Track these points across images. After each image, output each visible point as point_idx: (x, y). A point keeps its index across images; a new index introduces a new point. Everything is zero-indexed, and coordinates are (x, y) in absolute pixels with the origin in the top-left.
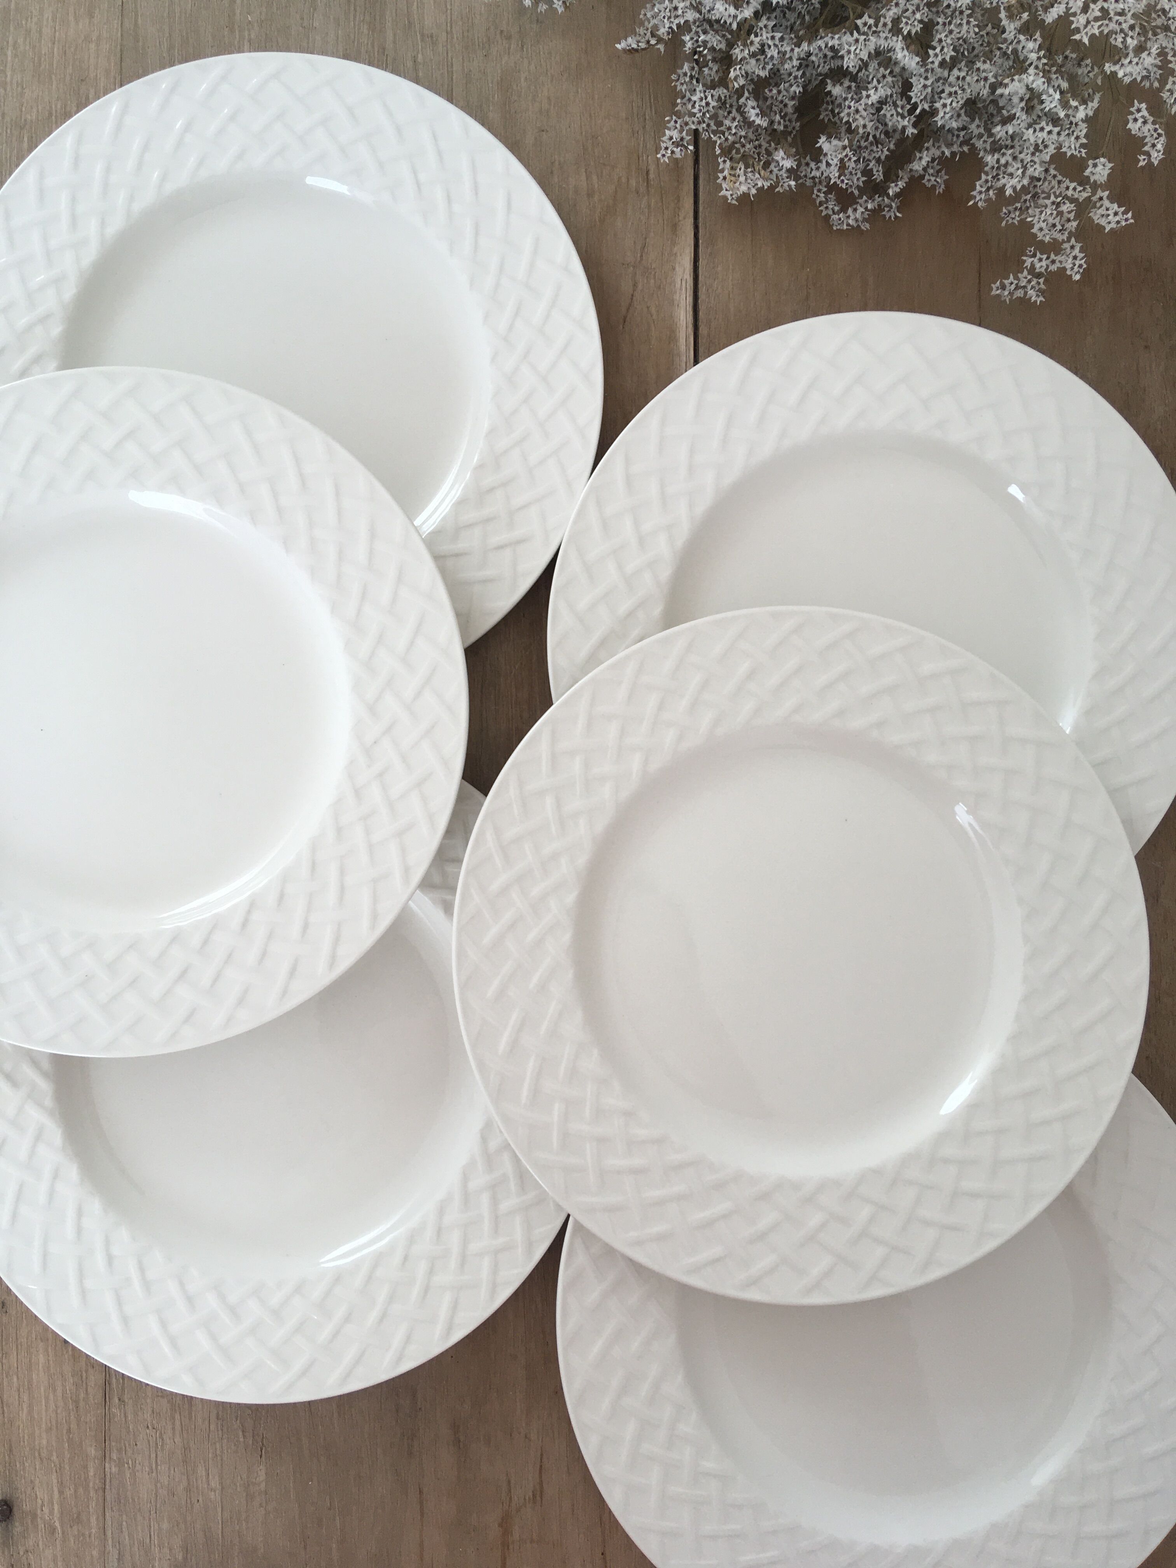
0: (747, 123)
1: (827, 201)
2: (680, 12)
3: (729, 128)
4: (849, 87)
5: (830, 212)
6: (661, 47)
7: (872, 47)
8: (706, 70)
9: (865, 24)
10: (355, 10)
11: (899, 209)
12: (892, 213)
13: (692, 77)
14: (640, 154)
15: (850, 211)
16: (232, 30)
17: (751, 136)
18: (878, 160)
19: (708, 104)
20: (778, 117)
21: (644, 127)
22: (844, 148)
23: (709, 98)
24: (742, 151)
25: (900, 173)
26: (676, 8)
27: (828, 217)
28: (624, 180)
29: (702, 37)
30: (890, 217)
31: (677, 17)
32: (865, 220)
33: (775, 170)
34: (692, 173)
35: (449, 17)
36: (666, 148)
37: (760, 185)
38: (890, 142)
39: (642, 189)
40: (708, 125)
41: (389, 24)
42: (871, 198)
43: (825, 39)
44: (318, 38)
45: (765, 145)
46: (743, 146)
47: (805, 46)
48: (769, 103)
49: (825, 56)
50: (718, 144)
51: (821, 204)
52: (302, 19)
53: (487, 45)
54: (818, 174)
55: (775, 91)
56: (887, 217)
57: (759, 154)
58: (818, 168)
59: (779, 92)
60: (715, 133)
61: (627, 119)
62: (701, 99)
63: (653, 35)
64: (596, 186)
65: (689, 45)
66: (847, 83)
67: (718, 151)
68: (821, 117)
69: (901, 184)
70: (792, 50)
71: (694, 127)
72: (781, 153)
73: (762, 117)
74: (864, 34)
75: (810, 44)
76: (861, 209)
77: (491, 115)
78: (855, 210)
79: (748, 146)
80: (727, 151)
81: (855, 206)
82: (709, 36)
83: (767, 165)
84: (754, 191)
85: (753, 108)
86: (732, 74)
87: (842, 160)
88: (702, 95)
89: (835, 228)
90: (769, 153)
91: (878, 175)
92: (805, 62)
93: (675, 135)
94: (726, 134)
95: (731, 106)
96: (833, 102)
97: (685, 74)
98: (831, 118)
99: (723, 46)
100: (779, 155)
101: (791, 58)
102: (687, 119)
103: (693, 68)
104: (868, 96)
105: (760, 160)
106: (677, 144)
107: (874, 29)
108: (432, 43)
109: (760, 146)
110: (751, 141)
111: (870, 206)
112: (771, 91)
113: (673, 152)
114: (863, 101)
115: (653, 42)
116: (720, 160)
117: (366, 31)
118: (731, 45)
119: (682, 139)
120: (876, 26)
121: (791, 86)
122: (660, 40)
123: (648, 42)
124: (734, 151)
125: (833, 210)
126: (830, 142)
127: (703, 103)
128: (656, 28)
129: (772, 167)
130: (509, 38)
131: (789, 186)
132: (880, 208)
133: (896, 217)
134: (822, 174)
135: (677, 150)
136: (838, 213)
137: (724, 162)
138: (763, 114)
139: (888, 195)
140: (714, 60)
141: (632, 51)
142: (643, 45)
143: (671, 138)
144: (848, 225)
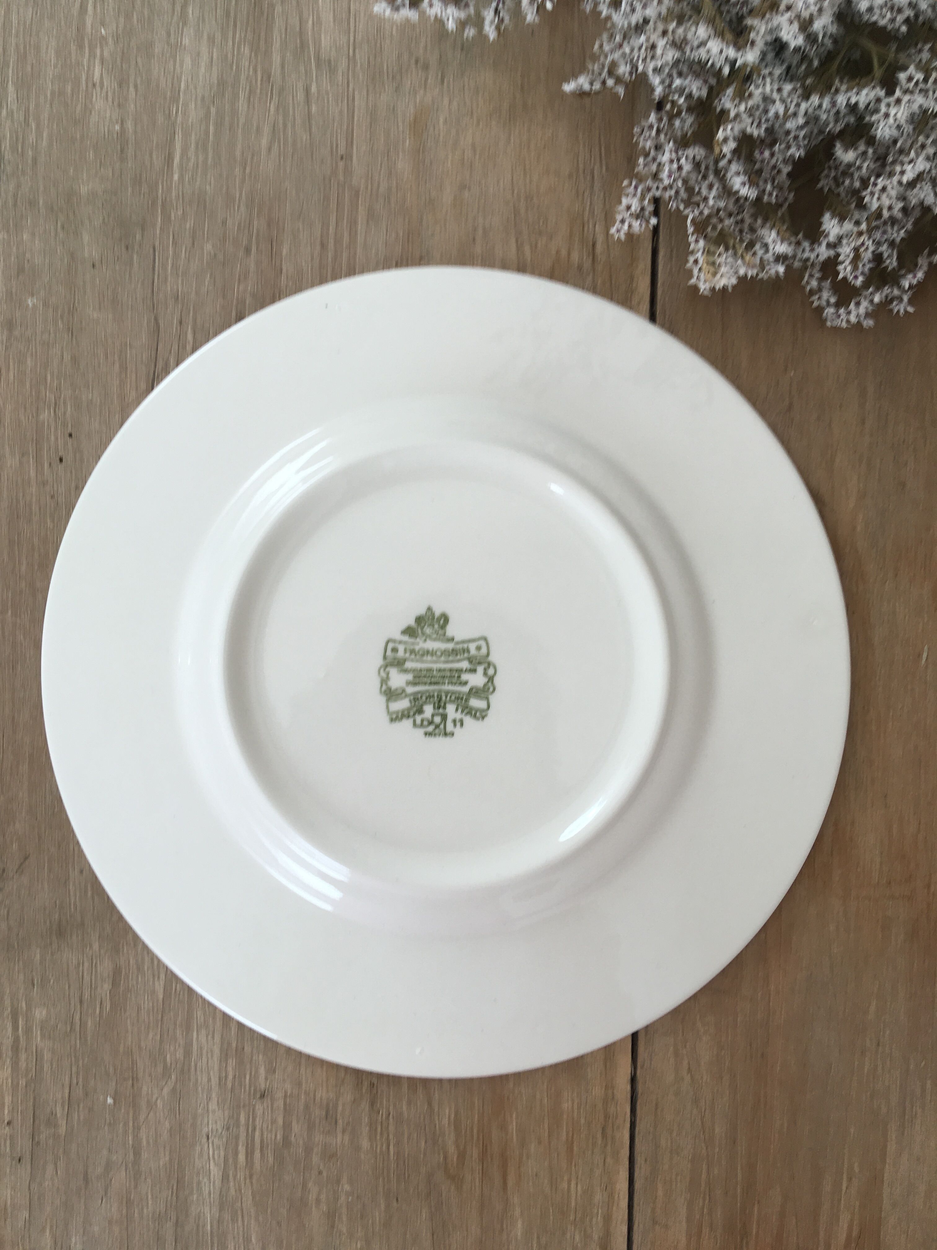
0: (727, 192)
1: (820, 290)
2: (659, 51)
3: (706, 199)
4: (864, 153)
5: (824, 303)
6: (621, 91)
7: (915, 107)
8: (677, 123)
9: (910, 79)
10: (235, 26)
11: (911, 302)
12: (902, 307)
13: (658, 131)
14: (586, 219)
15: (852, 306)
16: (81, 47)
17: (731, 206)
18: (892, 244)
19: (680, 168)
20: (769, 187)
21: (592, 187)
22: (860, 234)
23: (683, 161)
24: (720, 227)
25: (920, 261)
26: (653, 47)
27: (820, 310)
28: (564, 252)
29: (677, 82)
30: (898, 311)
31: (653, 57)
32: (867, 315)
33: (760, 253)
34: (651, 245)
35: (352, 38)
36: (623, 221)
37: (742, 272)
38: (907, 221)
39: (587, 264)
40: (677, 192)
41: (277, 45)
42: (878, 289)
43: (849, 94)
44: (188, 61)
45: (748, 221)
46: (721, 220)
47: (815, 99)
48: (757, 166)
49: (838, 112)
50: (689, 221)
51: (812, 292)
52: (169, 34)
53: (398, 77)
54: (813, 256)
55: (767, 154)
56: (895, 311)
57: (741, 231)
58: (812, 250)
59: (772, 155)
60: (688, 203)
61: (570, 176)
62: (672, 161)
63: (611, 73)
64: (529, 259)
65: (659, 91)
66: (862, 148)
67: (690, 230)
68: (819, 186)
69: (920, 275)
70: (798, 105)
71: (658, 194)
72: (774, 234)
73: (749, 188)
74: (906, 91)
75: (822, 96)
76: (864, 304)
77: (400, 165)
78: (858, 304)
79: (727, 222)
80: (701, 227)
81: (858, 299)
82: (687, 82)
83: (751, 245)
84: (734, 281)
85: (738, 174)
86: (720, 135)
87: (856, 250)
88: (674, 155)
89: (829, 324)
90: (753, 230)
91: (892, 263)
92: (812, 119)
93: (635, 206)
94: (702, 206)
95: (707, 168)
96: (836, 168)
97: (651, 127)
98: (833, 187)
99: (704, 93)
100: (771, 236)
101: (795, 114)
102: (649, 182)
103: (660, 120)
104: (903, 173)
105: (742, 241)
106: (637, 217)
107: (921, 86)
108: (330, 71)
109: (742, 221)
110: (730, 215)
111: (877, 299)
112: (762, 153)
113: (630, 226)
114: (895, 179)
115: (610, 82)
116: (692, 239)
117: (247, 51)
118: (714, 92)
119: (643, 209)
120: (926, 80)
121: (788, 147)
122: (619, 80)
123: (604, 83)
124: (709, 229)
125: (828, 302)
126: (841, 226)
127: (675, 166)
128: (613, 65)
129: (757, 247)
130: (426, 67)
131: (777, 272)
132: (888, 301)
133: (906, 312)
134: (818, 256)
135: (636, 224)
136: (838, 305)
137: (697, 241)
138: (752, 183)
139: (899, 287)
140: (690, 110)
141: (581, 94)
142: (597, 86)
143: (629, 208)
144: (848, 321)
